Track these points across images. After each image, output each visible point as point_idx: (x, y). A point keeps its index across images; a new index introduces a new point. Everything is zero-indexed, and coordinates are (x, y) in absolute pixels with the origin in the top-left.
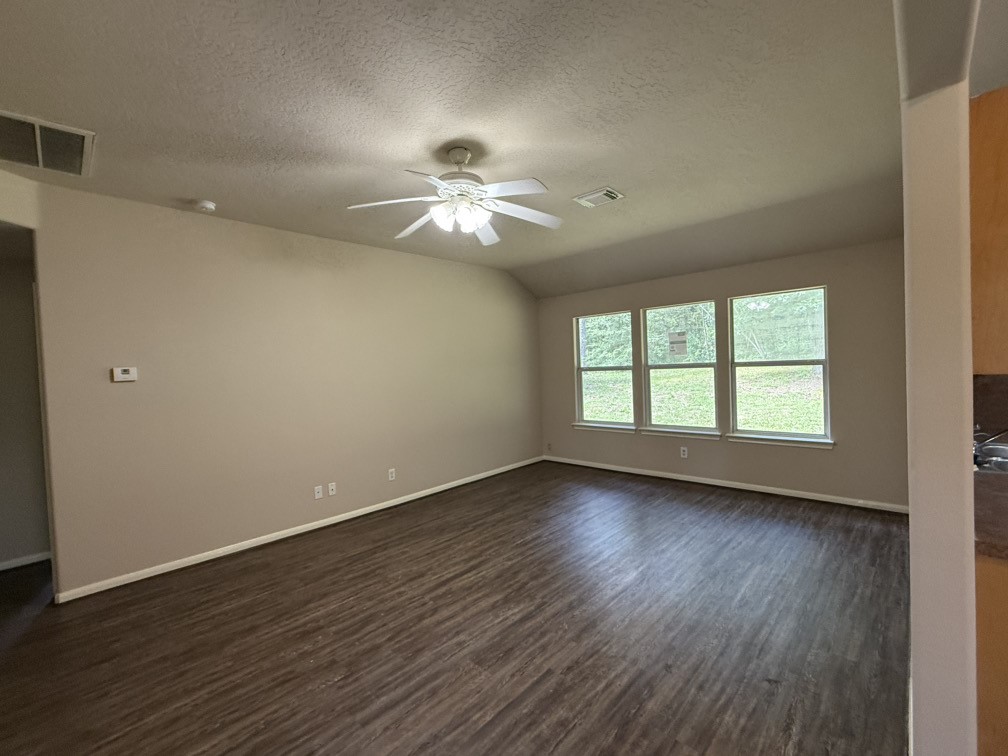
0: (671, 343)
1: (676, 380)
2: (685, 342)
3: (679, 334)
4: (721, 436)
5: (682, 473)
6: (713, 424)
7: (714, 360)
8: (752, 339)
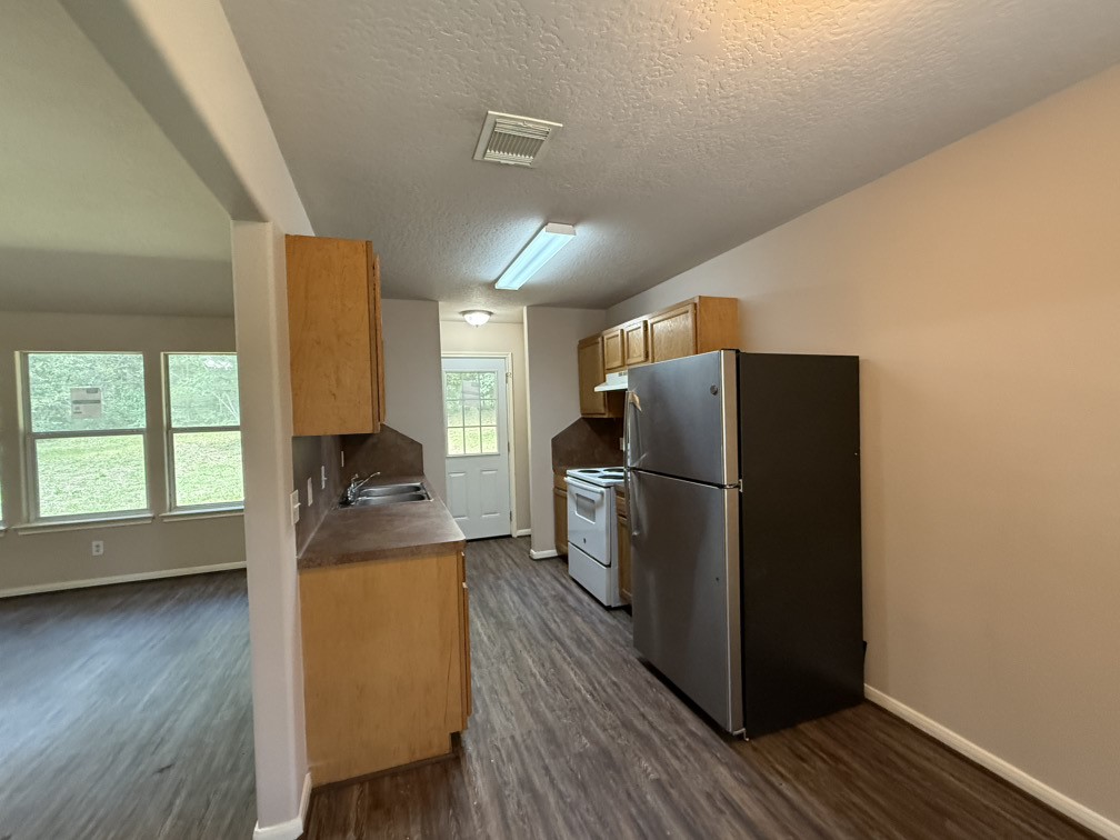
0: (76, 402)
1: (112, 453)
2: (99, 402)
3: (88, 391)
4: (153, 518)
5: (93, 577)
6: (144, 505)
7: (143, 424)
8: (226, 400)
